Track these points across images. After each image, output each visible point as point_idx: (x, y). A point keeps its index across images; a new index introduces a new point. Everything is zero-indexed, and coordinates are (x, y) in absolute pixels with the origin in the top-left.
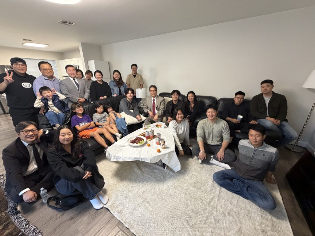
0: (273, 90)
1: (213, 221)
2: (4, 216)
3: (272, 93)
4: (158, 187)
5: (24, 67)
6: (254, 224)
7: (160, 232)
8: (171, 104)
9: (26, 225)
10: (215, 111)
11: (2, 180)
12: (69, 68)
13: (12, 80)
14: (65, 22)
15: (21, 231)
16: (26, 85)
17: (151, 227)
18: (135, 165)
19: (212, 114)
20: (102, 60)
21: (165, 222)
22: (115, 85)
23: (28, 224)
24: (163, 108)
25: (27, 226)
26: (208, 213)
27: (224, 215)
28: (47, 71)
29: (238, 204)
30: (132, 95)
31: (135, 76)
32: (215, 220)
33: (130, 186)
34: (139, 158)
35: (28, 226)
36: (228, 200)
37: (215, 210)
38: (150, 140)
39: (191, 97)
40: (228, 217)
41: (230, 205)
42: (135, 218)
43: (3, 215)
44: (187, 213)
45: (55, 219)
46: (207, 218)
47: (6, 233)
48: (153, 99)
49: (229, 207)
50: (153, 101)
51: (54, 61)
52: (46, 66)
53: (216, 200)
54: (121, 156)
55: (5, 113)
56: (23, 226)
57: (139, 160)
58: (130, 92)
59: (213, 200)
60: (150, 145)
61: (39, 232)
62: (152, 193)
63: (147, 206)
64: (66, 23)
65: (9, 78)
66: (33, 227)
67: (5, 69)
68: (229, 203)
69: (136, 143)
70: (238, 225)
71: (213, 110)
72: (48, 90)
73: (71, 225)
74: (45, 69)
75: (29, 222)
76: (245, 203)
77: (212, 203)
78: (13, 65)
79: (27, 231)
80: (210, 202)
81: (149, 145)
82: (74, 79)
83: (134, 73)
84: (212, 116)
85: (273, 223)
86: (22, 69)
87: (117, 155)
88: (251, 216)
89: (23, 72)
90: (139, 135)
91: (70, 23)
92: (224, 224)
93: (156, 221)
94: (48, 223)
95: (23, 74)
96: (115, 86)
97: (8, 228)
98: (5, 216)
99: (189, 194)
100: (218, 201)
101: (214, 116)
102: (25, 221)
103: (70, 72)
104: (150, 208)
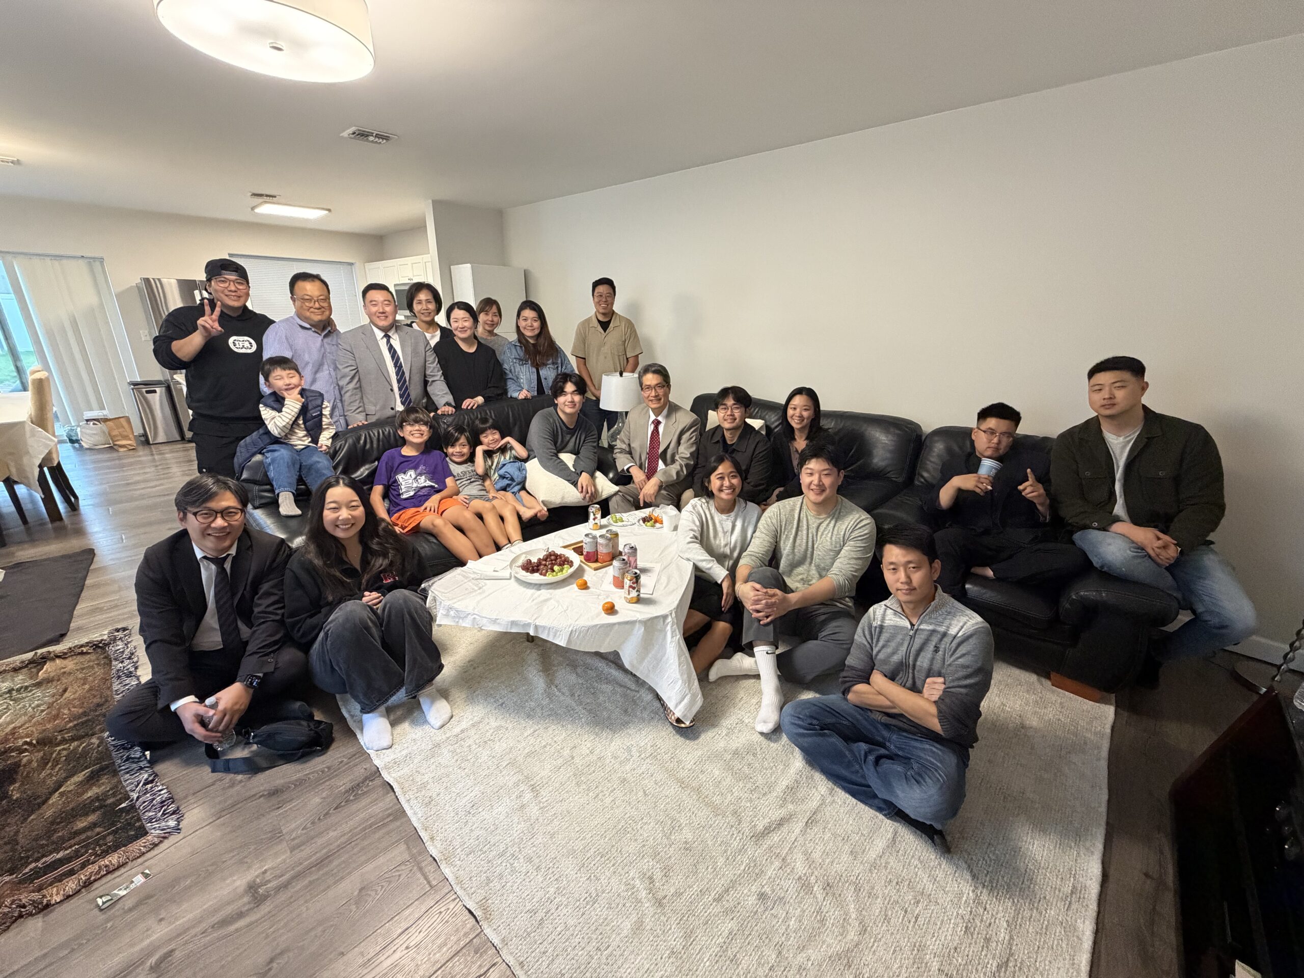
0: (1146, 400)
1: (752, 900)
2: (96, 746)
3: (1141, 413)
4: (588, 745)
5: (241, 287)
6: (921, 948)
7: (540, 894)
8: (718, 442)
9: (145, 784)
10: (835, 470)
11: (119, 643)
12: (375, 295)
13: (220, 328)
14: (362, 135)
15: (127, 797)
16: (241, 344)
17: (513, 871)
18: (532, 657)
19: (820, 480)
20: (504, 265)
21: (568, 867)
22: (520, 360)
23: (152, 782)
24: (688, 455)
25: (150, 786)
26: (742, 868)
27: (805, 886)
28: (312, 304)
29: (883, 861)
30: (577, 398)
31: (605, 325)
32: (762, 896)
33: (494, 724)
34: (529, 625)
35: (152, 788)
36: (846, 839)
37: (777, 864)
38: (596, 569)
39: (798, 412)
40: (820, 897)
41: (845, 857)
42: (472, 830)
43: (94, 744)
44: (662, 854)
45: (227, 785)
46: (733, 884)
47: (90, 794)
48: (653, 417)
49: (842, 864)
50: (651, 428)
51: (351, 264)
52: (310, 288)
53: (797, 831)
54: (470, 610)
55: (183, 438)
56: (138, 784)
57: (528, 634)
58: (570, 387)
59: (785, 829)
60: (589, 584)
61: (174, 813)
62: (560, 761)
63: (525, 801)
64: (367, 136)
65: (210, 322)
66: (163, 792)
67: (197, 292)
68: (846, 847)
69: (541, 574)
70: (849, 937)
71: (827, 466)
72: (290, 369)
73: (268, 813)
74: (307, 297)
75: (156, 775)
76: (916, 862)
77: (775, 838)
78: (213, 283)
79: (144, 802)
80: (767, 831)
81: (585, 586)
82: (387, 337)
83: (604, 314)
84: (821, 489)
85: (1008, 960)
86: (233, 294)
87: (459, 606)
88: (918, 915)
89: (236, 304)
90: (565, 547)
91: (377, 136)
92: (793, 919)
93: (539, 857)
94: (205, 793)
95: (238, 308)
96: (522, 361)
97: (98, 781)
98: (99, 746)
99: (698, 790)
100: (803, 832)
101: (828, 491)
102: (147, 771)
103: (374, 309)
104: (533, 811)
